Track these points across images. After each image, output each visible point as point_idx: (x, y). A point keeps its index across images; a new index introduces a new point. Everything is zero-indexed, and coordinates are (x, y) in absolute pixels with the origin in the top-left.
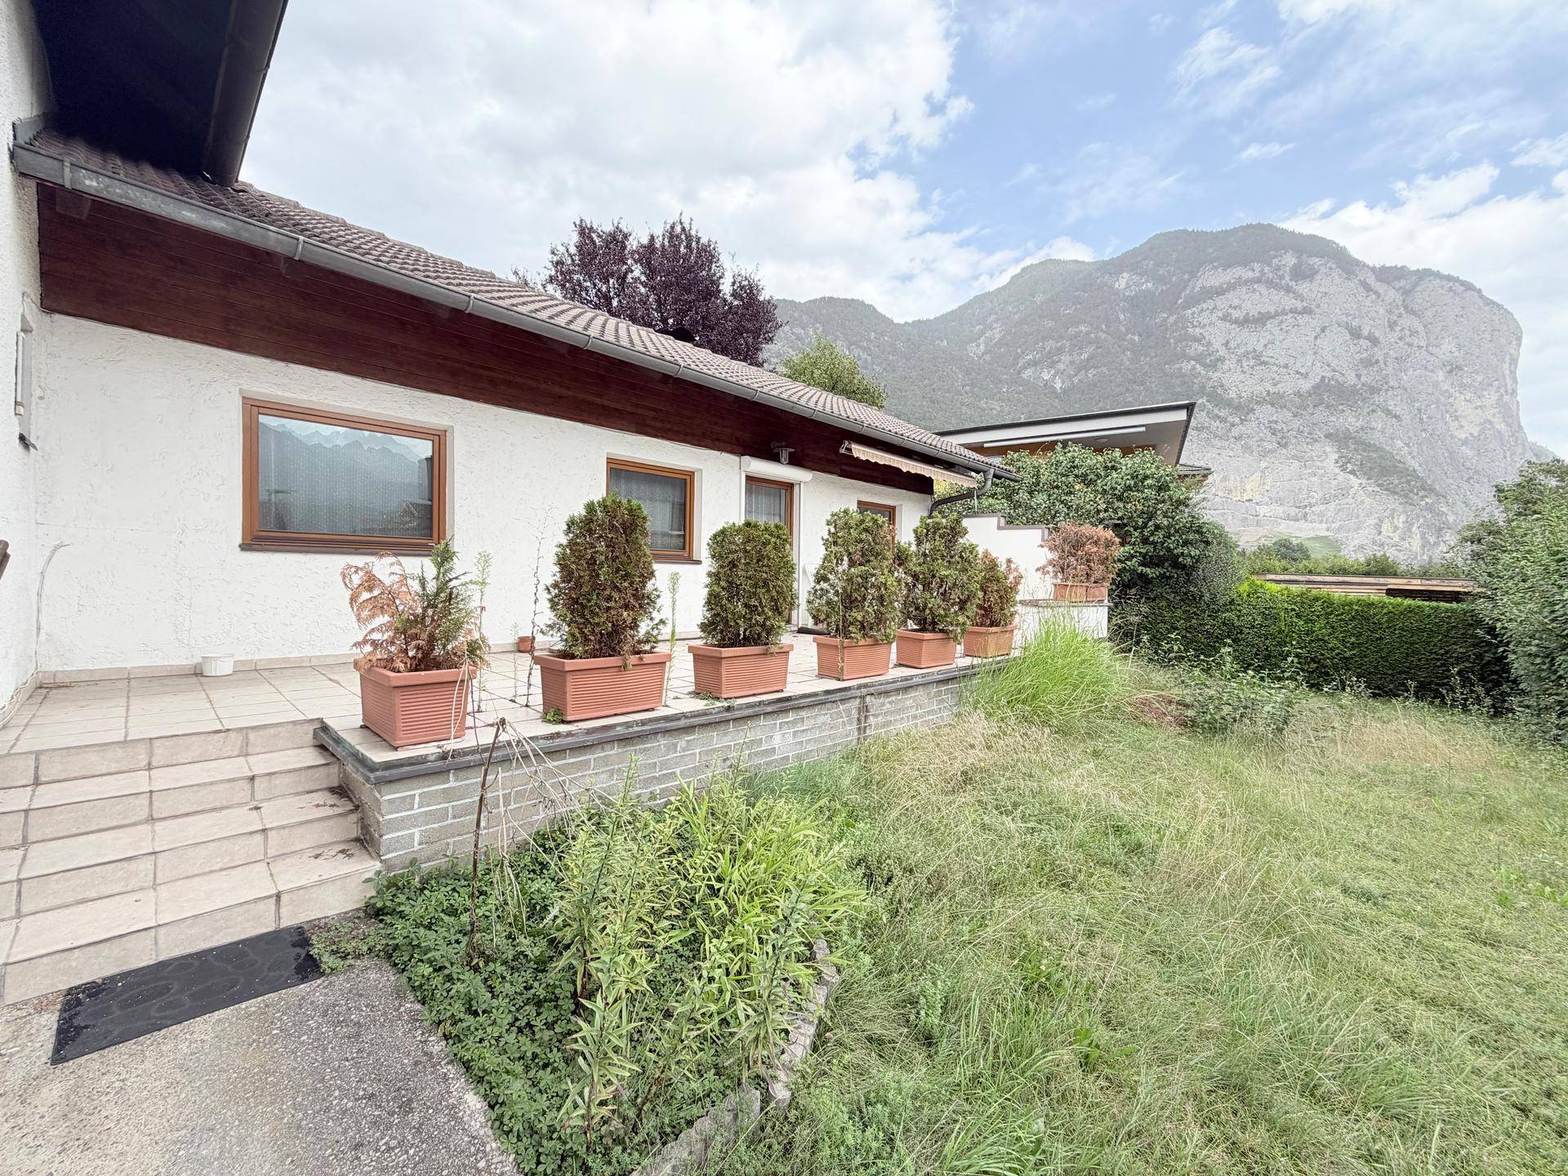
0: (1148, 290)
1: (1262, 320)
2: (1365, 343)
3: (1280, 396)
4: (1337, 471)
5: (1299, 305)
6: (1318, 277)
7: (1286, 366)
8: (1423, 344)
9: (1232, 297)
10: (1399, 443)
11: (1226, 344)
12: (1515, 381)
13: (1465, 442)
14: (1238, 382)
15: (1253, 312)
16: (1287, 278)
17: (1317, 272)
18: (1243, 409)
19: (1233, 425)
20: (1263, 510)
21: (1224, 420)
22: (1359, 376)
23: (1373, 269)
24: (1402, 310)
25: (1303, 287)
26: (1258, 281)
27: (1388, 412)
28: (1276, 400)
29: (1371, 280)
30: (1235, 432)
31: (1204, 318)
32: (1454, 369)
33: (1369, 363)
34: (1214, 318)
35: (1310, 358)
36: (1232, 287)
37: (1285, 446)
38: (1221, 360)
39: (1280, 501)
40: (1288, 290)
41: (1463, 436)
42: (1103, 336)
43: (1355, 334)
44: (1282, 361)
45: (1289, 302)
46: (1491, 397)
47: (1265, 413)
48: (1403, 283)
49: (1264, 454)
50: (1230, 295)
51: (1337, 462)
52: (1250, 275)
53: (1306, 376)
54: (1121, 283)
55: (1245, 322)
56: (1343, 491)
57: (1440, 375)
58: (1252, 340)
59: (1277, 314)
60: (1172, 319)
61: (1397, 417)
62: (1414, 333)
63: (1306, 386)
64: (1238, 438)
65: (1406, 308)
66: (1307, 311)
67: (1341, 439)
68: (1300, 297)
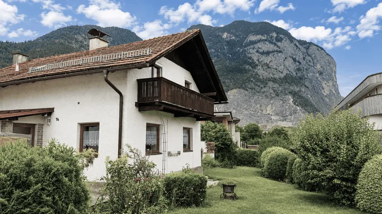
0: (233, 40)
1: (268, 53)
2: (297, 64)
3: (275, 79)
4: (293, 104)
5: (279, 50)
6: (283, 41)
7: (276, 69)
8: (312, 65)
9: (259, 45)
10: (309, 96)
11: (258, 60)
12: (336, 78)
13: (326, 96)
14: (261, 72)
15: (266, 50)
16: (274, 41)
17: (282, 39)
18: (265, 82)
19: (262, 88)
20: (273, 117)
21: (259, 86)
22: (297, 74)
23: (298, 40)
24: (306, 54)
25: (279, 44)
26: (266, 40)
27: (305, 86)
28: (274, 80)
29: (297, 44)
30: (263, 90)
31: (251, 51)
32: (321, 73)
33: (299, 70)
34: (254, 51)
35: (283, 67)
36: (259, 41)
37: (278, 96)
38: (257, 65)
39: (277, 114)
40: (275, 44)
41: (325, 94)
42: (219, 54)
43: (295, 60)
44: (275, 67)
45: (276, 48)
46: (331, 84)
47: (270, 84)
48: (306, 46)
49: (272, 98)
50: (258, 44)
51: (293, 102)
52: (264, 38)
53: (282, 72)
54: (225, 35)
55: (263, 53)
56: (295, 112)
57: (318, 75)
58: (266, 59)
59: (272, 52)
60: (241, 50)
61: (308, 88)
62: (310, 61)
63: (282, 76)
64: (264, 92)
65: (307, 53)
66: (280, 52)
67: (294, 94)
68: (278, 47)
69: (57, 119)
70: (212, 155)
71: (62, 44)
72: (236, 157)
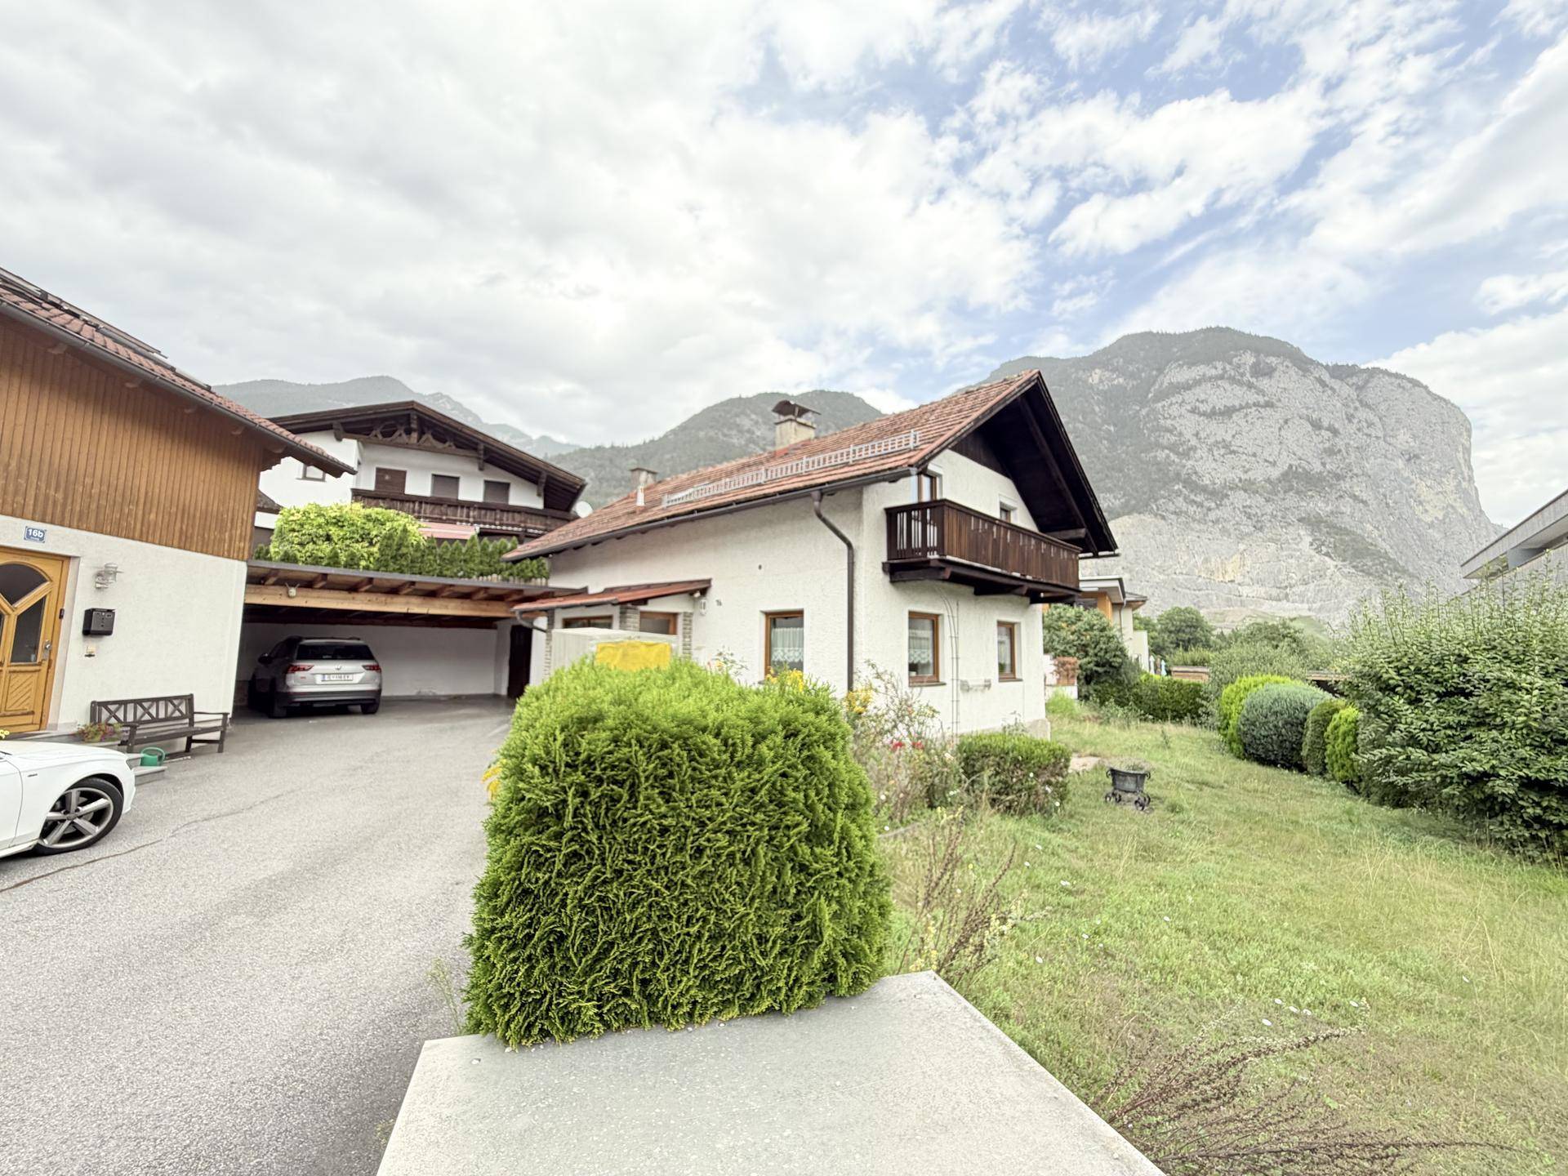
0: (1119, 385)
1: (1228, 412)
2: (1326, 434)
3: (1251, 482)
4: (1313, 553)
5: (1261, 400)
6: (1276, 374)
7: (1254, 455)
8: (1380, 434)
9: (1199, 392)
10: (1369, 527)
11: (1197, 435)
12: (1470, 468)
13: (1431, 525)
14: (1210, 469)
15: (1219, 406)
16: (1248, 375)
17: (1274, 370)
18: (1218, 495)
19: (1209, 509)
20: (1245, 591)
21: (1200, 505)
22: (1324, 464)
23: (1327, 367)
24: (1357, 404)
25: (1264, 383)
26: (1221, 377)
27: (1355, 497)
28: (1248, 487)
29: (1326, 377)
30: (1212, 516)
31: (1174, 410)
32: (1412, 458)
33: (1331, 452)
34: (1183, 410)
35: (1276, 448)
36: (1197, 383)
37: (1261, 529)
38: (1194, 449)
39: (1260, 582)
40: (1250, 386)
41: (1429, 520)
42: (1080, 426)
43: (1317, 425)
44: (1250, 450)
45: (1252, 397)
46: (1450, 484)
47: (1239, 498)
48: (1355, 380)
49: (1242, 537)
50: (1197, 390)
51: (1311, 544)
52: (1213, 372)
53: (1274, 464)
54: (1096, 376)
55: (1212, 414)
56: (1320, 573)
57: (1401, 463)
58: (1219, 431)
59: (1241, 408)
60: (1144, 412)
61: (1364, 502)
62: (1370, 425)
63: (1275, 473)
64: (1216, 522)
65: (1361, 402)
66: (1269, 405)
67: (1313, 523)
68: (1261, 392)
69: (719, 603)
70: (1071, 692)
71: (711, 439)
72: (1139, 700)
